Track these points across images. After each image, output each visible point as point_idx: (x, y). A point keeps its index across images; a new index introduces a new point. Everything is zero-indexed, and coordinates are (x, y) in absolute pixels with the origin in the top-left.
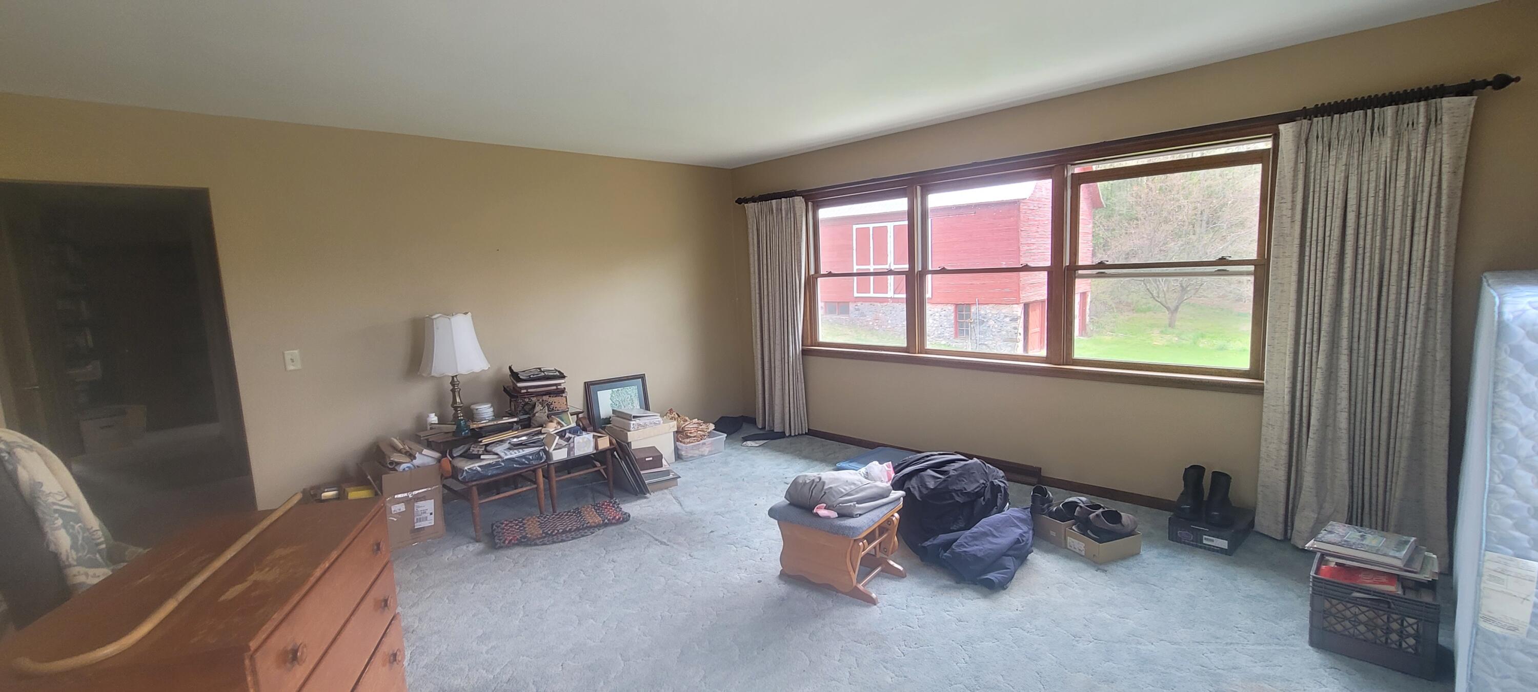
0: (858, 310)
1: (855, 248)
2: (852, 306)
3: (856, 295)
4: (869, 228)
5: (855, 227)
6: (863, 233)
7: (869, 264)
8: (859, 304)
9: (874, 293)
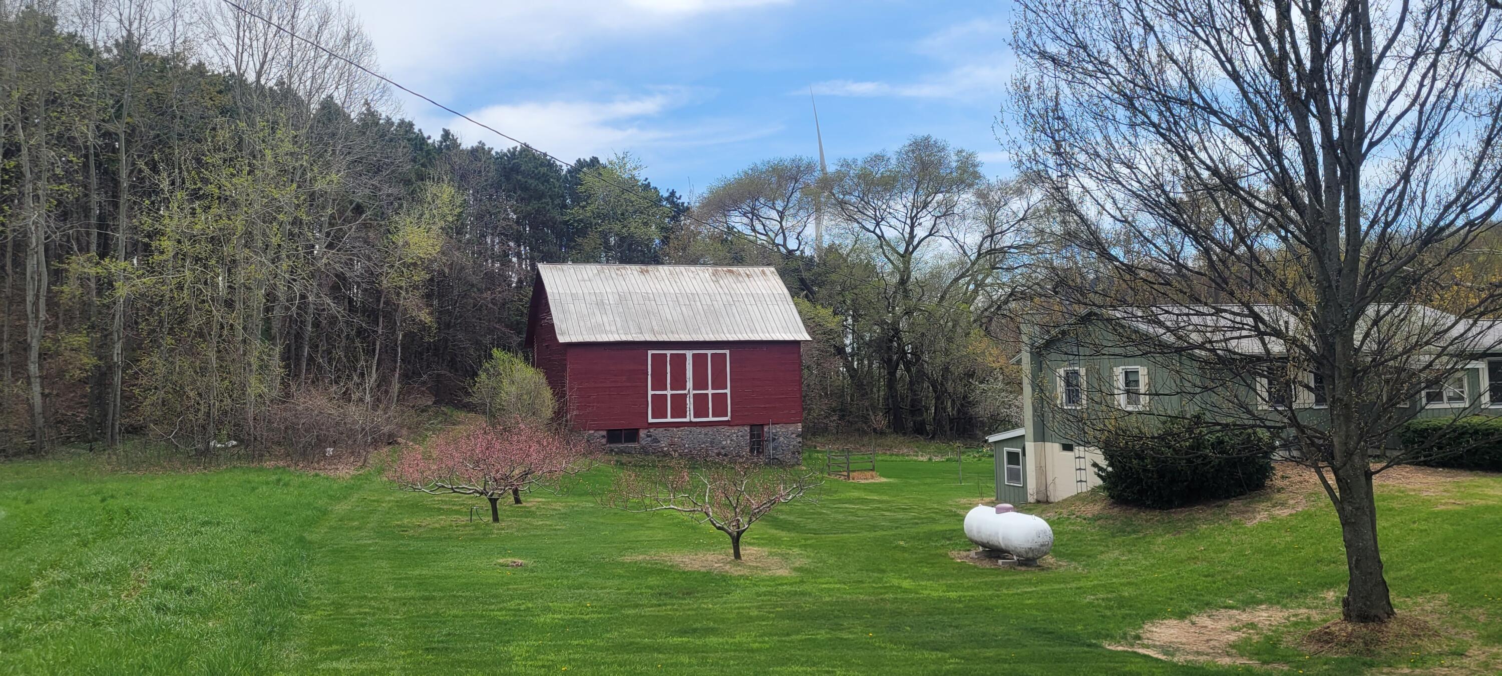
0: (650, 436)
1: (650, 373)
2: (642, 433)
3: (650, 420)
4: (666, 355)
5: (650, 353)
6: (659, 361)
7: (666, 389)
8: (651, 430)
9: (672, 417)
